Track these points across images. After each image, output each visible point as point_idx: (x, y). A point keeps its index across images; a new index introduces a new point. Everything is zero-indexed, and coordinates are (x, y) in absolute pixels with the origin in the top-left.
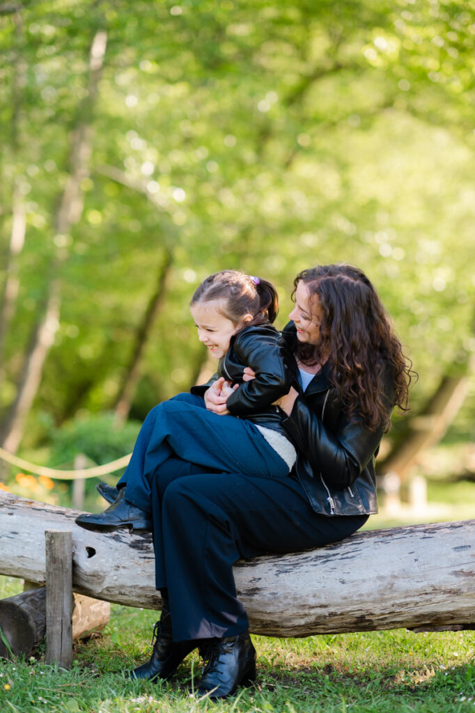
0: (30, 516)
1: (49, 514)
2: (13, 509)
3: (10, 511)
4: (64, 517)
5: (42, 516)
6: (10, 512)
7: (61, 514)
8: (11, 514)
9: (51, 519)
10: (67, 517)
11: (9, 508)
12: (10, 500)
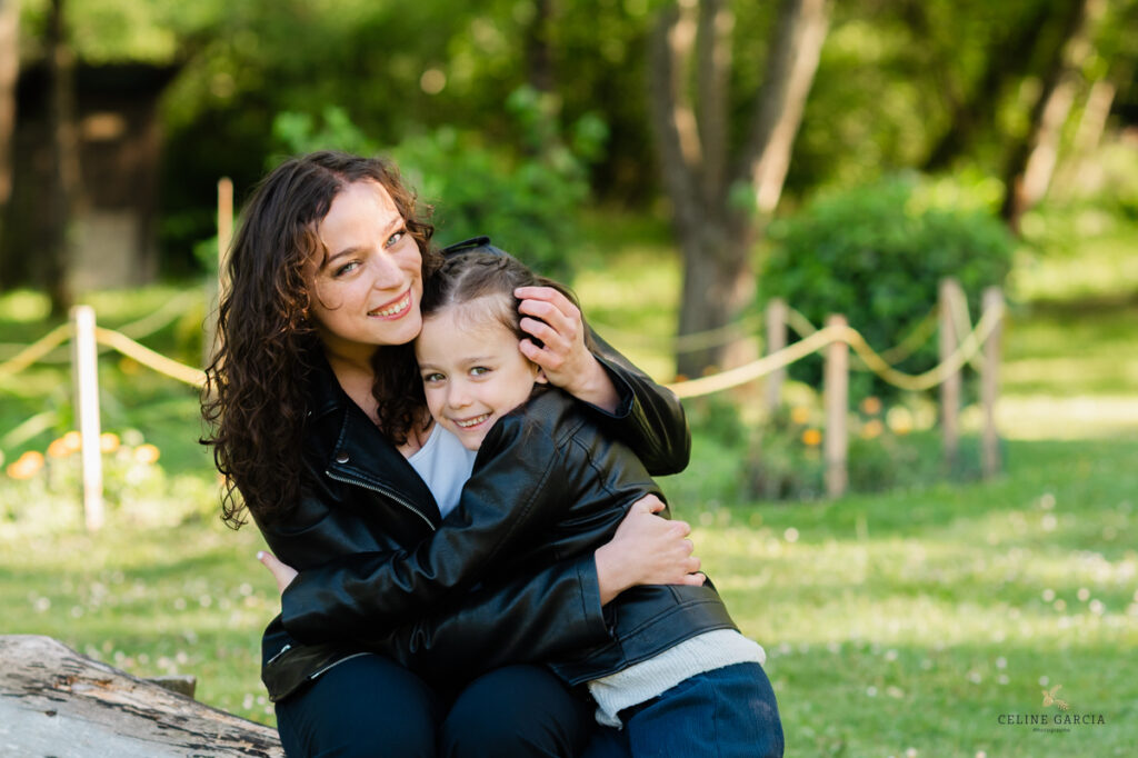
0: (88, 721)
1: (127, 717)
2: (58, 700)
3: (51, 706)
4: (153, 727)
5: (111, 723)
6: (49, 708)
7: (151, 718)
8: (52, 713)
9: (129, 731)
10: (162, 726)
11: (51, 698)
12: (61, 677)
